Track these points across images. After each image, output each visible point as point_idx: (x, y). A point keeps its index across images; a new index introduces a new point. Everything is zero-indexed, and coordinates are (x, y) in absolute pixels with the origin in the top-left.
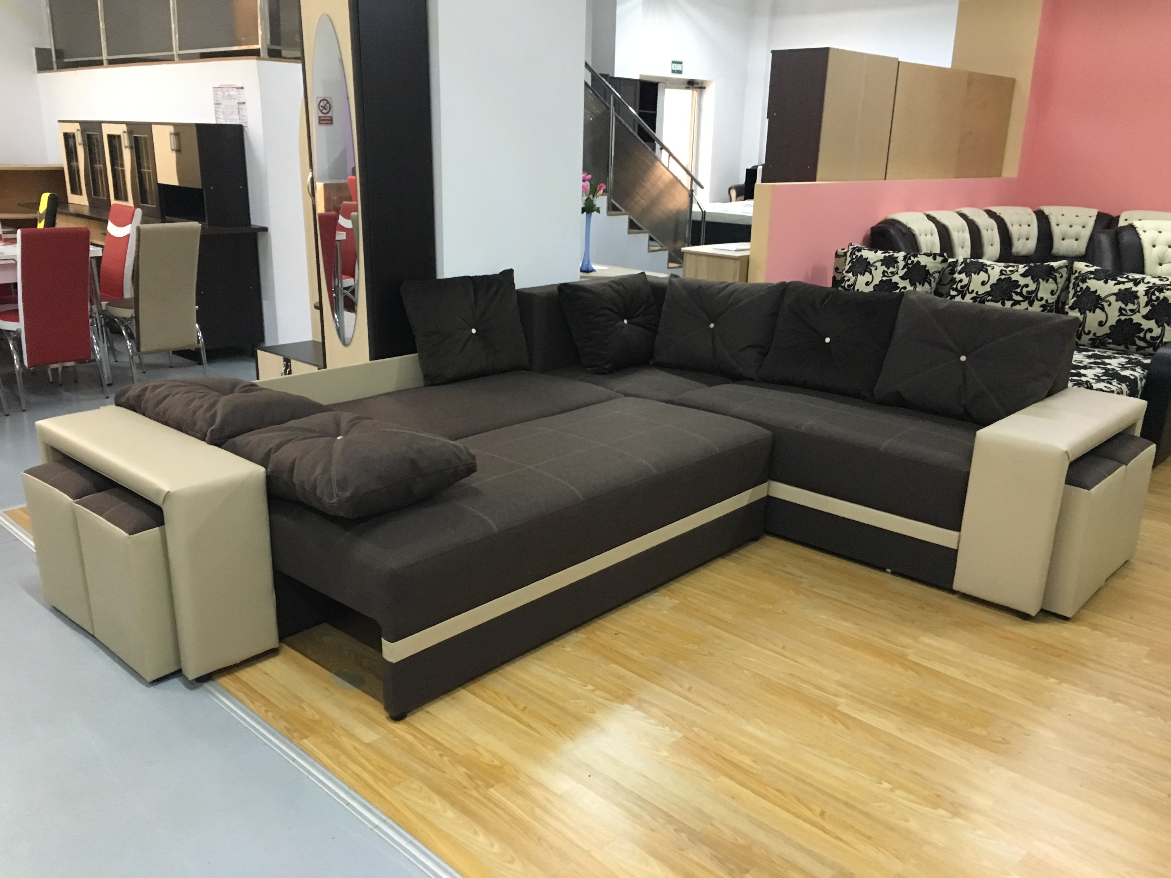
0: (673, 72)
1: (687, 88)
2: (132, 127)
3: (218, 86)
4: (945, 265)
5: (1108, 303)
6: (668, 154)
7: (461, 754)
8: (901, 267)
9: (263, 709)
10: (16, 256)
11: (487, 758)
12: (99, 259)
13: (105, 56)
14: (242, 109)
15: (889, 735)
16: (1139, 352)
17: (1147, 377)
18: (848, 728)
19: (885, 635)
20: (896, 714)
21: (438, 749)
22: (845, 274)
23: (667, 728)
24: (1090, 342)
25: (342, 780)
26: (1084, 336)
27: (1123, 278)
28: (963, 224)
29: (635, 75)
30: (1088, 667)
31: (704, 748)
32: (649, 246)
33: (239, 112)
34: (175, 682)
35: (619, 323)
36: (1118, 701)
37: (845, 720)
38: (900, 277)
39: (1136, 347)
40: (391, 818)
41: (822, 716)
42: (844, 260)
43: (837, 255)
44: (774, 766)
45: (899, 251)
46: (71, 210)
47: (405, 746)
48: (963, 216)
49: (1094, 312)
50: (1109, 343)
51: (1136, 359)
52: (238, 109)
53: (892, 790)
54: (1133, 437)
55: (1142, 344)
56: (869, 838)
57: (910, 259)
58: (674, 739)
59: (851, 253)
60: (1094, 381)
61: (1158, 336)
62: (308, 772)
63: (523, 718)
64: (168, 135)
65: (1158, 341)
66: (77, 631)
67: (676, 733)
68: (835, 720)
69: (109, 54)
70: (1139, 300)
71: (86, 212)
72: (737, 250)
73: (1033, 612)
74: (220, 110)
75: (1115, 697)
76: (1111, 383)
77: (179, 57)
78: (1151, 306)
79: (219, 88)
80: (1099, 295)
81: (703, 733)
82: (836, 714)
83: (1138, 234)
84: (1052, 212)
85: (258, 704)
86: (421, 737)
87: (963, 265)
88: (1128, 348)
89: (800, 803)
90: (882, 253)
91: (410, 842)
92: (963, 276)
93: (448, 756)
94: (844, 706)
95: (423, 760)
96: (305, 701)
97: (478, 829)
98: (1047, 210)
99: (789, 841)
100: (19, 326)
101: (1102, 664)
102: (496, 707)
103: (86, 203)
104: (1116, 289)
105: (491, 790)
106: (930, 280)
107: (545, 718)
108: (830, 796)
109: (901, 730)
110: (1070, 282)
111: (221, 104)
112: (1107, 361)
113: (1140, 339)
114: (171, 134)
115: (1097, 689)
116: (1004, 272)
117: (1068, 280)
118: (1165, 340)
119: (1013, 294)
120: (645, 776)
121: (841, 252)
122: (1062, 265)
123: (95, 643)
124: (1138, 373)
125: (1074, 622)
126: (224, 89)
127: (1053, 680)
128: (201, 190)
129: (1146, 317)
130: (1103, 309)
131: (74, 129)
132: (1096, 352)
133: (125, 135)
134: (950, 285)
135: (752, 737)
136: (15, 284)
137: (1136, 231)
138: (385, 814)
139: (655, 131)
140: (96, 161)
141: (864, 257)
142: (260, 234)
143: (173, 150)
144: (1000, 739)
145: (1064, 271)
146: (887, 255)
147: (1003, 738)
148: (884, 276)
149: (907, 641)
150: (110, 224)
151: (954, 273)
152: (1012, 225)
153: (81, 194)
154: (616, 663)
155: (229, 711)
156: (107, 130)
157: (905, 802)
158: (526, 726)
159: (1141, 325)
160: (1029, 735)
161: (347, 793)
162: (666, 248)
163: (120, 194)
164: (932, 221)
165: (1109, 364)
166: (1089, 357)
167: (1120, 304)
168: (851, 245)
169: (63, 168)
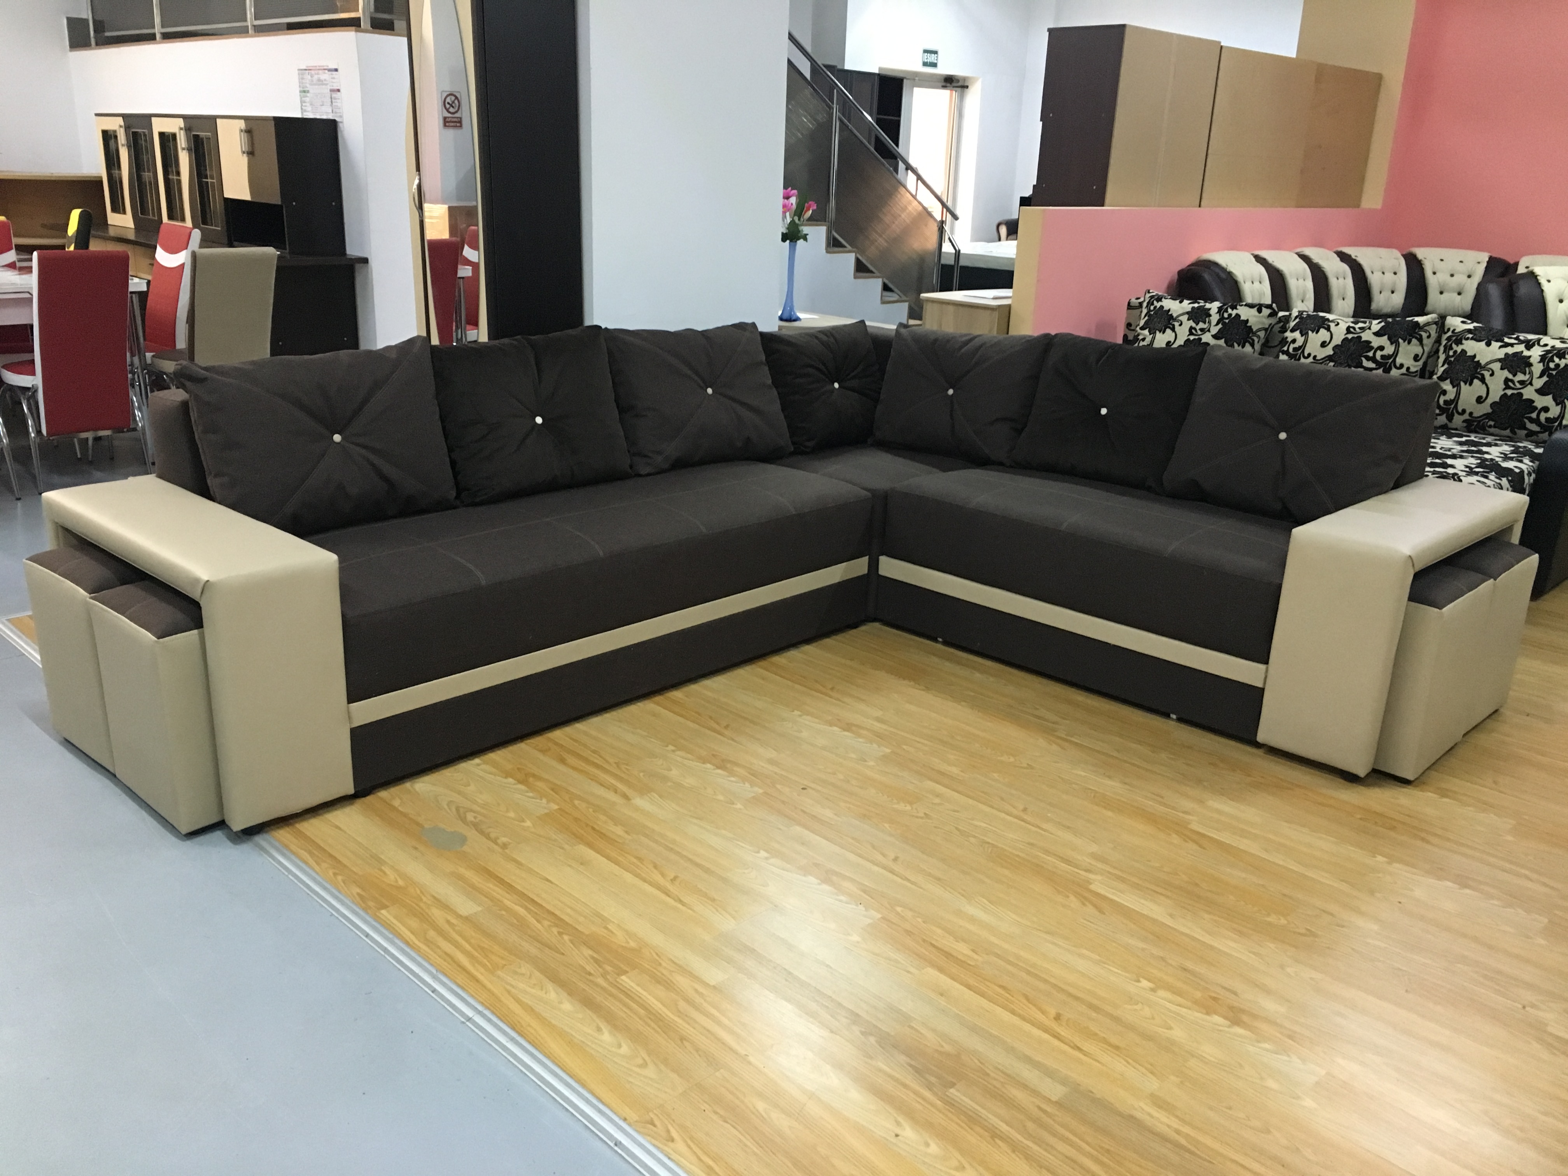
0: (925, 64)
1: (944, 87)
2: (191, 122)
3: (305, 68)
4: (1273, 321)
5: (1491, 372)
6: (915, 178)
7: (587, 933)
8: (1214, 322)
9: (331, 872)
10: (32, 288)
11: (620, 938)
12: (143, 296)
13: (158, 30)
14: (335, 99)
15: (1154, 921)
16: (1529, 438)
17: (1538, 472)
18: (1101, 912)
19: (1162, 797)
20: (1167, 897)
21: (557, 926)
22: (1139, 331)
23: (861, 907)
24: (1465, 425)
25: (427, 959)
26: (1456, 416)
27: (1511, 338)
28: (1305, 269)
29: (872, 67)
30: (1428, 842)
31: (909, 933)
32: (882, 296)
33: (332, 102)
34: (218, 834)
35: (828, 387)
36: (1467, 886)
37: (1099, 903)
38: (1213, 336)
39: (1526, 432)
40: (489, 1009)
41: (1068, 897)
42: (1139, 314)
43: (1130, 307)
44: (998, 956)
45: (1212, 301)
46: (112, 232)
47: (515, 921)
48: (1305, 258)
49: (1471, 384)
50: (1490, 426)
51: (1525, 447)
52: (331, 98)
53: (1153, 990)
54: (1510, 545)
55: (1534, 427)
56: (1117, 1048)
57: (1227, 312)
58: (870, 921)
59: (1148, 303)
60: (1464, 474)
61: (1556, 416)
62: (385, 950)
63: (672, 890)
64: (238, 132)
65: (1556, 424)
66: (96, 770)
67: (873, 913)
68: (1084, 900)
69: (163, 27)
70: (1533, 368)
71: (131, 236)
72: (995, 298)
73: (1362, 772)
74: (307, 99)
75: (1463, 881)
76: (1487, 477)
77: (255, 30)
78: (1547, 377)
79: (306, 70)
80: (1479, 361)
81: (909, 914)
82: (1087, 895)
83: (1539, 284)
84: (1427, 255)
85: (324, 865)
86: (536, 911)
87: (1297, 320)
88: (1515, 433)
89: (1030, 1003)
90: (1190, 303)
91: (512, 1039)
92: (1297, 334)
93: (570, 935)
94: (1099, 884)
95: (536, 939)
96: (385, 862)
97: (603, 1026)
98: (1421, 253)
99: (1010, 1050)
100: (35, 381)
101: (1448, 840)
102: (637, 876)
103: (131, 225)
104: (1501, 354)
105: (623, 977)
106: (1253, 340)
107: (701, 890)
108: (1070, 995)
109: (1171, 916)
110: (1440, 344)
111: (308, 92)
112: (1485, 449)
113: (1532, 420)
114: (241, 131)
115: (1439, 871)
116: (1352, 330)
117: (1438, 341)
118: (1564, 422)
119: (1363, 359)
120: (827, 966)
121: (1135, 302)
122: (1430, 320)
123: (116, 785)
124: (1526, 465)
125: (1416, 786)
126: (313, 72)
127: (1380, 858)
128: (281, 206)
129: (1541, 392)
130: (1483, 380)
131: (115, 125)
132: (1472, 438)
133: (182, 132)
134: (1280, 346)
135: (973, 920)
136: (32, 326)
137: (1537, 280)
138: (482, 1004)
139: (897, 145)
140: (144, 169)
141: (1166, 308)
142: (358, 266)
143: (244, 153)
144: (1303, 931)
145: (1433, 329)
146: (1196, 305)
147: (1307, 930)
148: (1191, 333)
149: (1188, 805)
150: (159, 250)
151: (1286, 331)
152: (1372, 273)
153: (124, 212)
154: (799, 824)
155: (287, 874)
156: (159, 126)
157: (1168, 1005)
158: (675, 900)
159: (1533, 402)
160: (1343, 926)
161: (434, 977)
162: (904, 298)
163: (175, 213)
164: (1261, 264)
165: (1487, 453)
166: (1461, 444)
167: (1506, 374)
168: (1149, 292)
169: (101, 177)
